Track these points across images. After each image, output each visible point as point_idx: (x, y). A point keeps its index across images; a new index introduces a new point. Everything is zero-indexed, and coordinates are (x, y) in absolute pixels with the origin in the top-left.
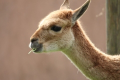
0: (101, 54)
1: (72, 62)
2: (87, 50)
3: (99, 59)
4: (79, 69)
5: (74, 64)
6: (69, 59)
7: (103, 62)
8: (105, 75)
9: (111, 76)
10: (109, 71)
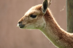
0: (64, 32)
1: (46, 36)
2: (55, 29)
3: (63, 35)
4: (50, 41)
5: (47, 38)
6: (44, 34)
7: (65, 37)
8: (66, 44)
9: (70, 45)
10: (69, 42)
